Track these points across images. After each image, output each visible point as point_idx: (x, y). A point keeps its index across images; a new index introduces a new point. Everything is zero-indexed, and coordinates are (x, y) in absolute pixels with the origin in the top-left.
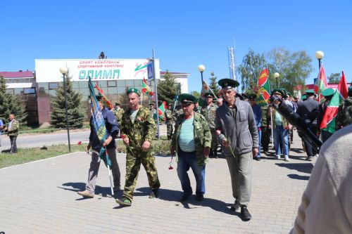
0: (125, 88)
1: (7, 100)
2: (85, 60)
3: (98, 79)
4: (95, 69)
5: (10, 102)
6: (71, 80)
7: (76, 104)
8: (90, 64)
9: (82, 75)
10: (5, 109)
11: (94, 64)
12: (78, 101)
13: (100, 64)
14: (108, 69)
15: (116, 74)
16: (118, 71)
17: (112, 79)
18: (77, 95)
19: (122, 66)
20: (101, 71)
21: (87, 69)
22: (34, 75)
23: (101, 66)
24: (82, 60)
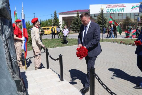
0: (126, 17)
1: (79, 20)
2: (109, 4)
3: (114, 13)
4: (113, 8)
5: (80, 21)
6: (103, 13)
7: (105, 23)
8: (111, 6)
9: (108, 11)
10: (78, 24)
11: (113, 6)
12: (106, 22)
13: (116, 6)
14: (119, 8)
15: (123, 10)
16: (123, 9)
17: (120, 13)
18: (106, 19)
19: (125, 7)
20: (116, 9)
21: (110, 8)
22: (89, 11)
23: (116, 7)
24: (108, 4)
